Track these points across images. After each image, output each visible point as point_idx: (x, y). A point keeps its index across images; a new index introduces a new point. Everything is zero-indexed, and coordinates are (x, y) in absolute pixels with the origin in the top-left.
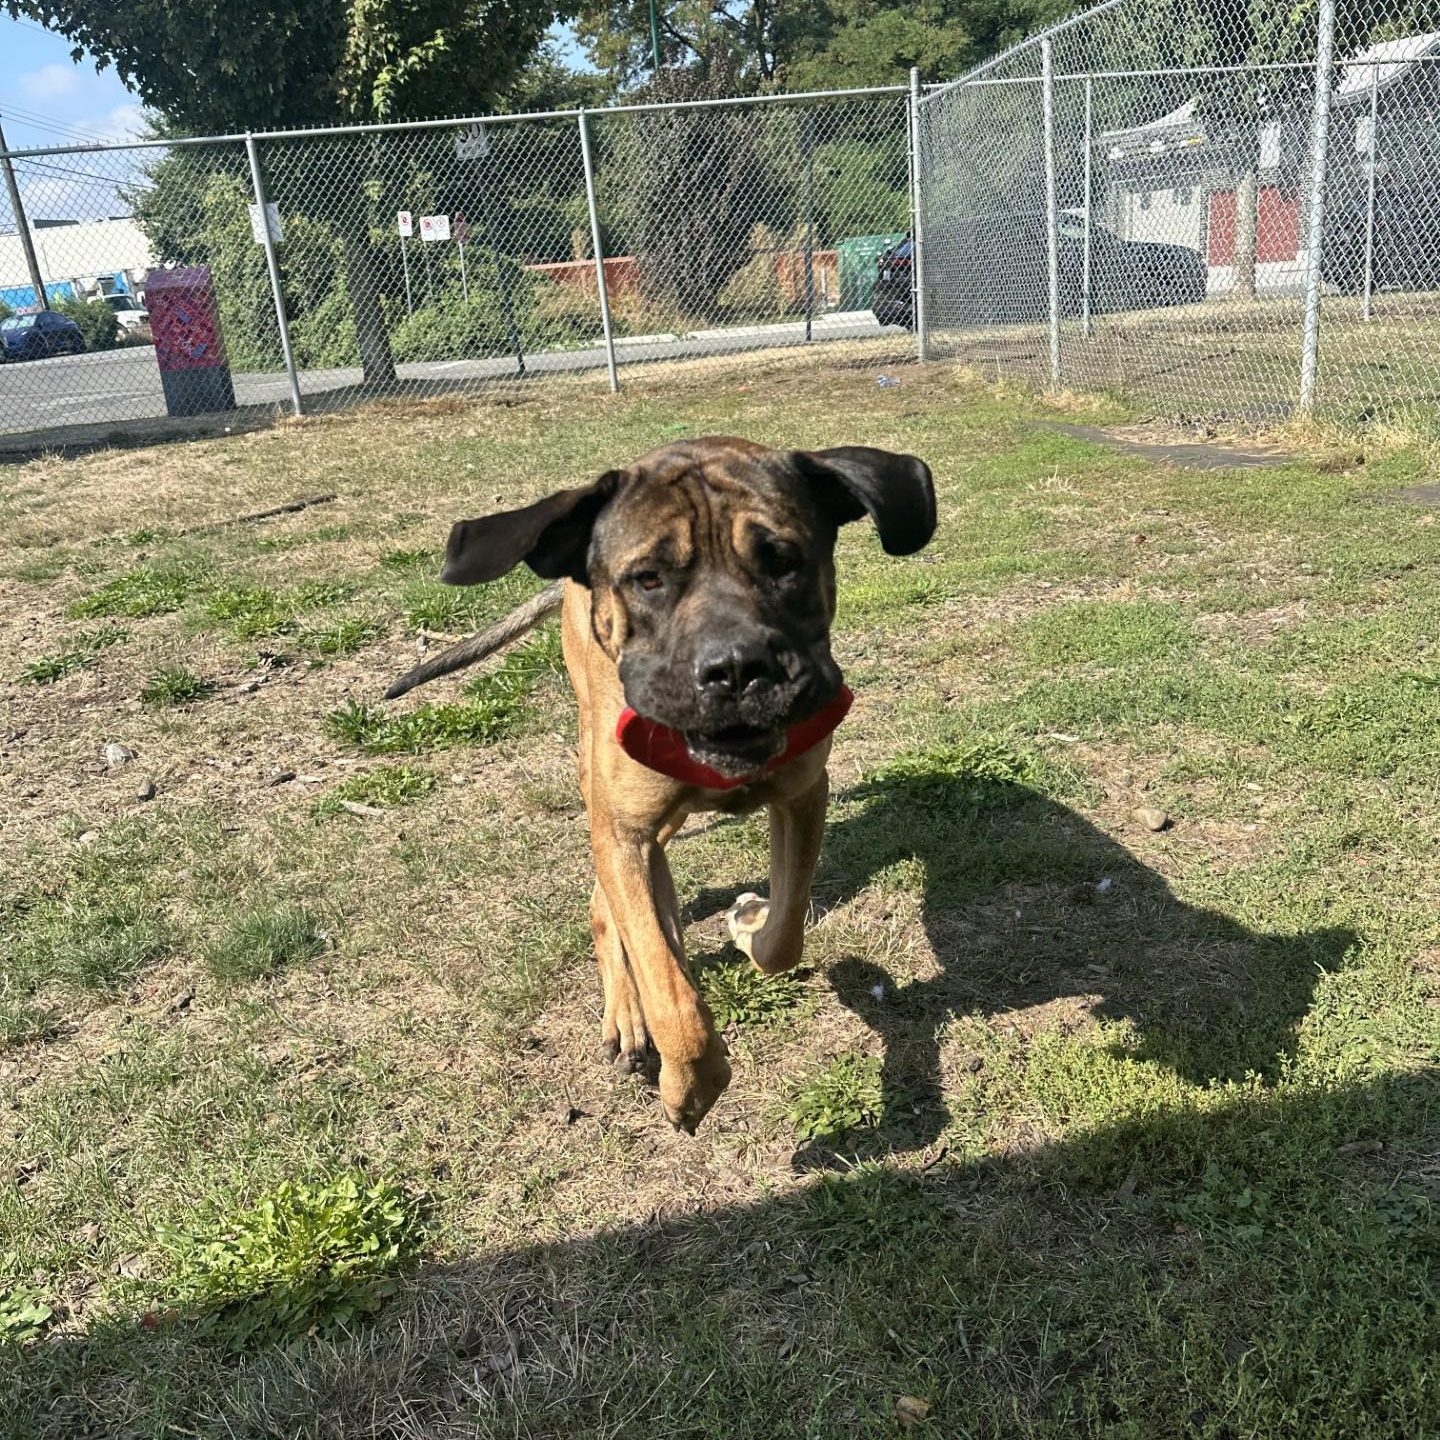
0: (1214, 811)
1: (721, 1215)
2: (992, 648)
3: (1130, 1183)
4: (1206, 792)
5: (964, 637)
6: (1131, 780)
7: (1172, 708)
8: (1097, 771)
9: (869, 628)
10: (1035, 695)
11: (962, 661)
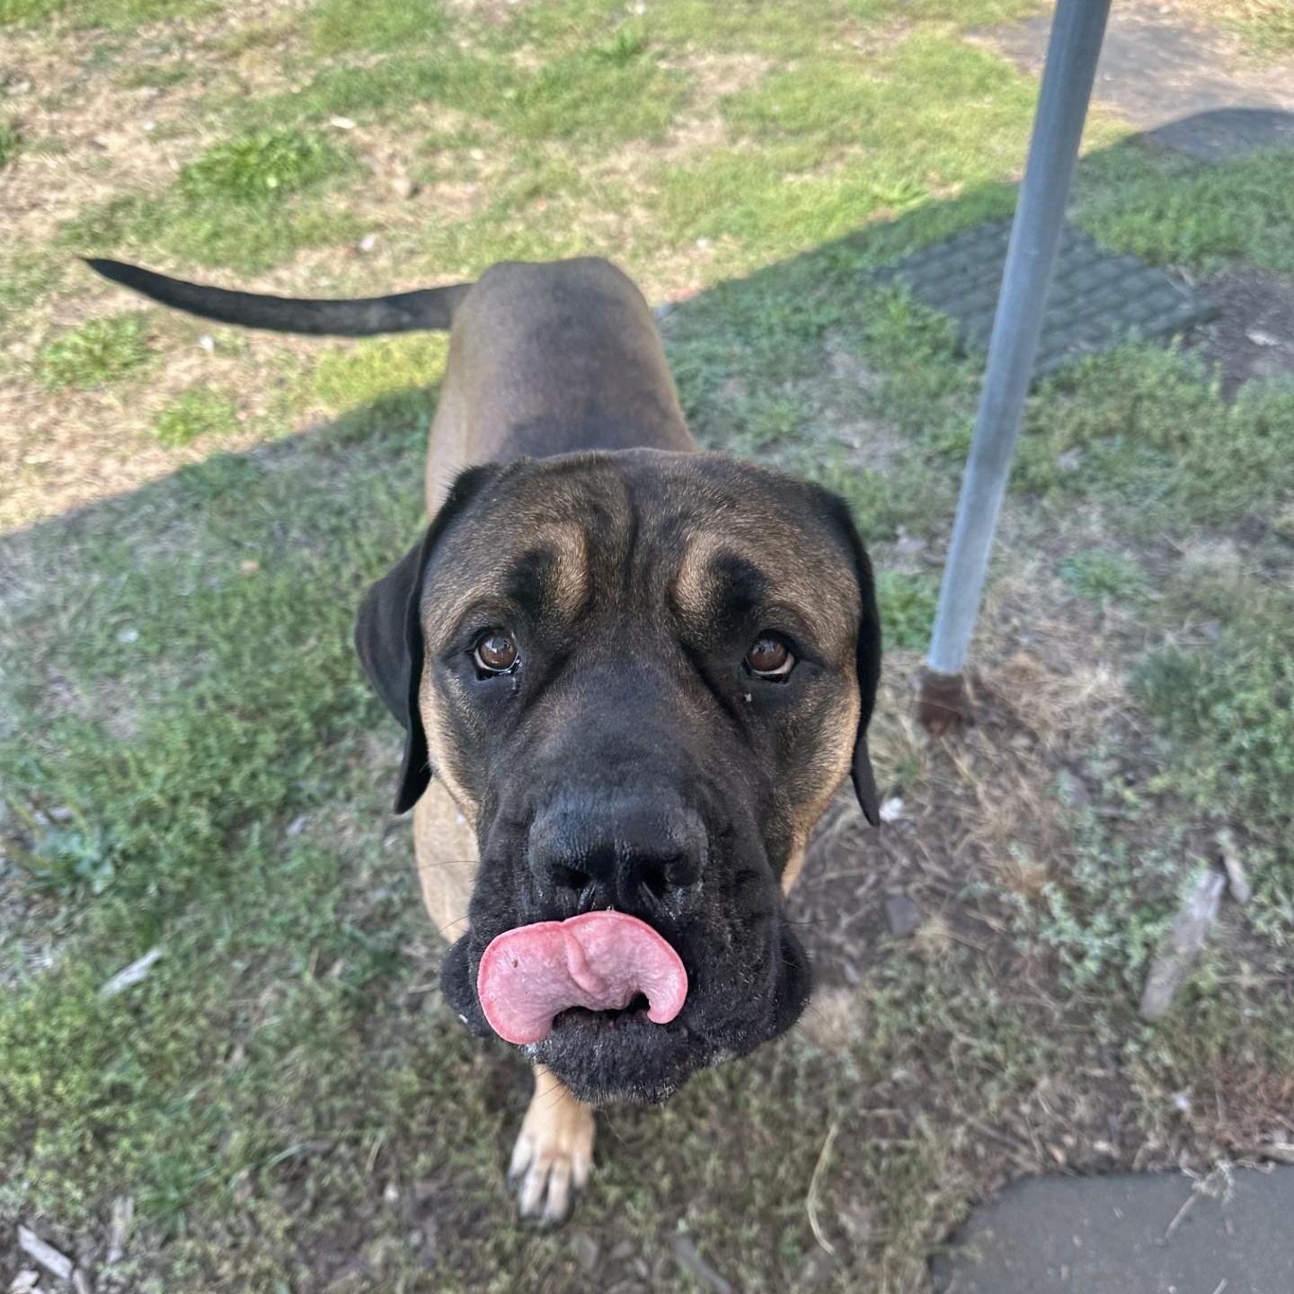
0: (449, 176)
1: (116, 498)
2: (283, 36)
3: (377, 435)
4: (445, 161)
5: (258, 26)
6: (392, 157)
7: (424, 91)
8: (368, 150)
9: (170, 21)
10: (319, 83)
11: (257, 52)
